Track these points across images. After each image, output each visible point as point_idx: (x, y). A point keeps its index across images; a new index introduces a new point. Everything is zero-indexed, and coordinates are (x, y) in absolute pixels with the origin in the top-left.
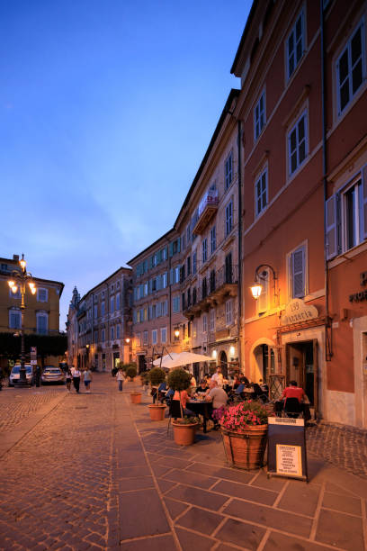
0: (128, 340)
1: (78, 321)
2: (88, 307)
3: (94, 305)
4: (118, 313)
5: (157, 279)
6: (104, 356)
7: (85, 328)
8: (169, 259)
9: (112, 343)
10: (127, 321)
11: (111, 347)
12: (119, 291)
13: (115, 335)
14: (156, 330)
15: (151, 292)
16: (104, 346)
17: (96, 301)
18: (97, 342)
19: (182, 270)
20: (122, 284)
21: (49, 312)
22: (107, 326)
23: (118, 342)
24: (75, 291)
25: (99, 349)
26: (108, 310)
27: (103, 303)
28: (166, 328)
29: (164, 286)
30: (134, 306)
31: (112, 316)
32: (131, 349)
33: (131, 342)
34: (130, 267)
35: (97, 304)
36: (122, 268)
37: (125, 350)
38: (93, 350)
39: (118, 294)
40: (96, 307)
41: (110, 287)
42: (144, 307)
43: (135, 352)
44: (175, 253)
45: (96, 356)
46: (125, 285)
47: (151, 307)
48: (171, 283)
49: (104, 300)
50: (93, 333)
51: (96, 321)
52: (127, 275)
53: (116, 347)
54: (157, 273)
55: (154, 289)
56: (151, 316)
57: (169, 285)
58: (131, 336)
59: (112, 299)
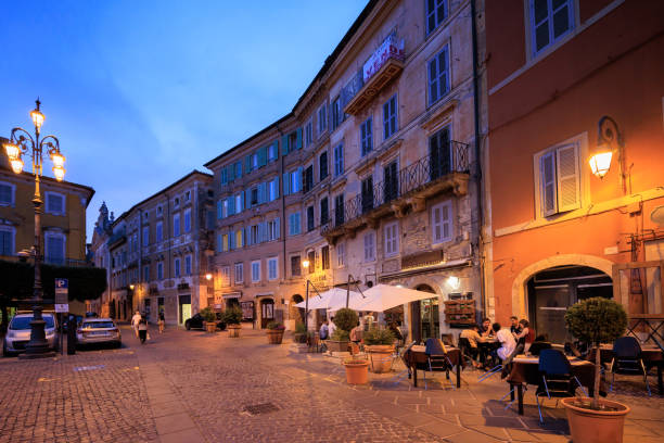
0: (209, 277)
1: (111, 250)
2: (130, 231)
3: (142, 226)
4: (188, 237)
5: (261, 187)
6: (161, 301)
7: (125, 261)
8: (280, 158)
9: (177, 282)
10: (204, 250)
11: (176, 286)
12: (190, 205)
13: (183, 269)
14: (259, 262)
15: (249, 205)
16: (161, 286)
17: (145, 221)
18: (148, 281)
19: (308, 173)
20: (196, 195)
21: (67, 232)
22: (166, 256)
23: (189, 280)
24: (104, 209)
25: (153, 291)
26: (169, 234)
27: (161, 223)
28: (277, 259)
29: (272, 198)
30: (217, 227)
31: (177, 242)
32: (211, 290)
33: (213, 280)
34: (210, 172)
35: (148, 224)
36: (195, 172)
37: (202, 292)
38: (141, 292)
39: (188, 211)
40: (146, 229)
41: (172, 200)
42: (236, 227)
43: (219, 294)
44: (291, 150)
45: (147, 302)
46: (200, 197)
47: (249, 228)
48: (286, 193)
49: (162, 219)
50: (143, 268)
51: (147, 250)
52: (203, 183)
53: (184, 286)
54: (260, 179)
55: (254, 202)
56: (249, 243)
57: (281, 196)
58: (214, 271)
59: (177, 216)
